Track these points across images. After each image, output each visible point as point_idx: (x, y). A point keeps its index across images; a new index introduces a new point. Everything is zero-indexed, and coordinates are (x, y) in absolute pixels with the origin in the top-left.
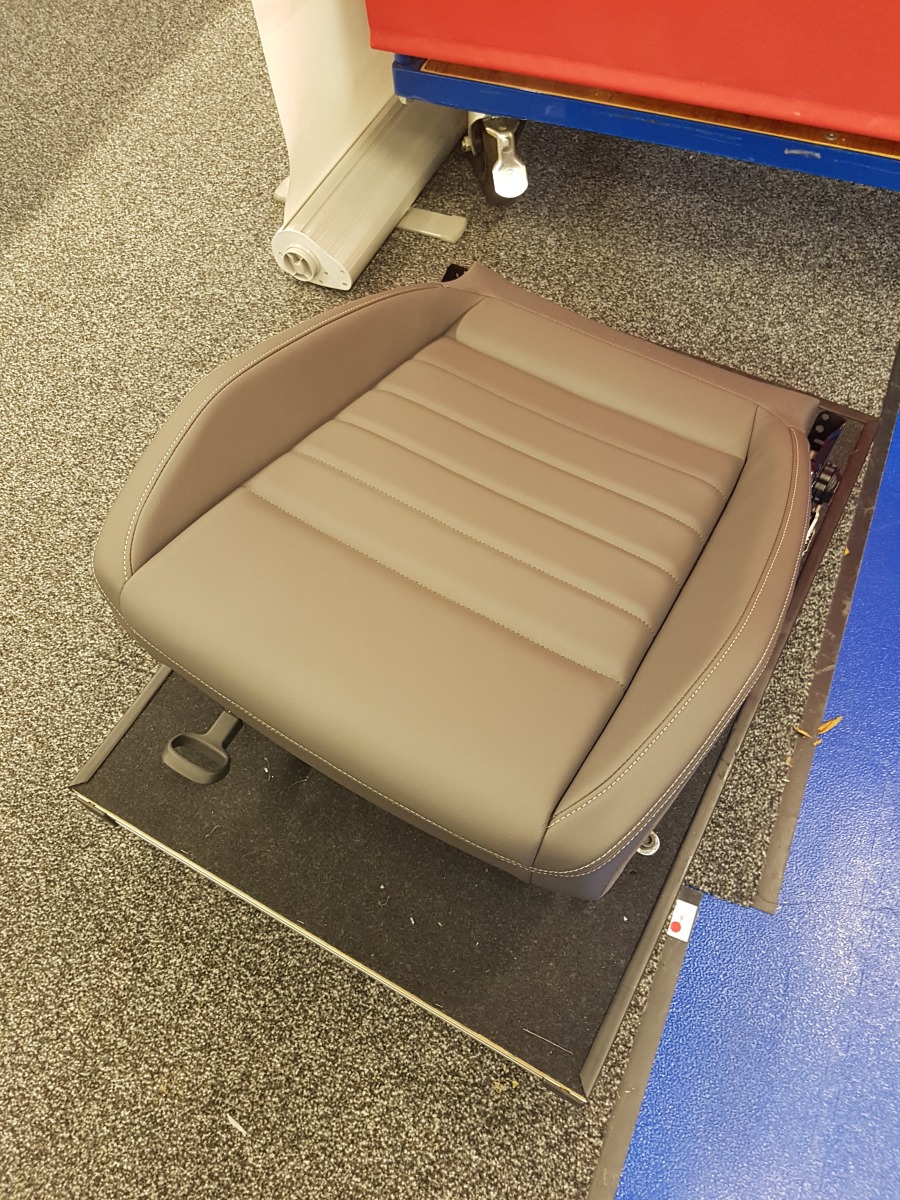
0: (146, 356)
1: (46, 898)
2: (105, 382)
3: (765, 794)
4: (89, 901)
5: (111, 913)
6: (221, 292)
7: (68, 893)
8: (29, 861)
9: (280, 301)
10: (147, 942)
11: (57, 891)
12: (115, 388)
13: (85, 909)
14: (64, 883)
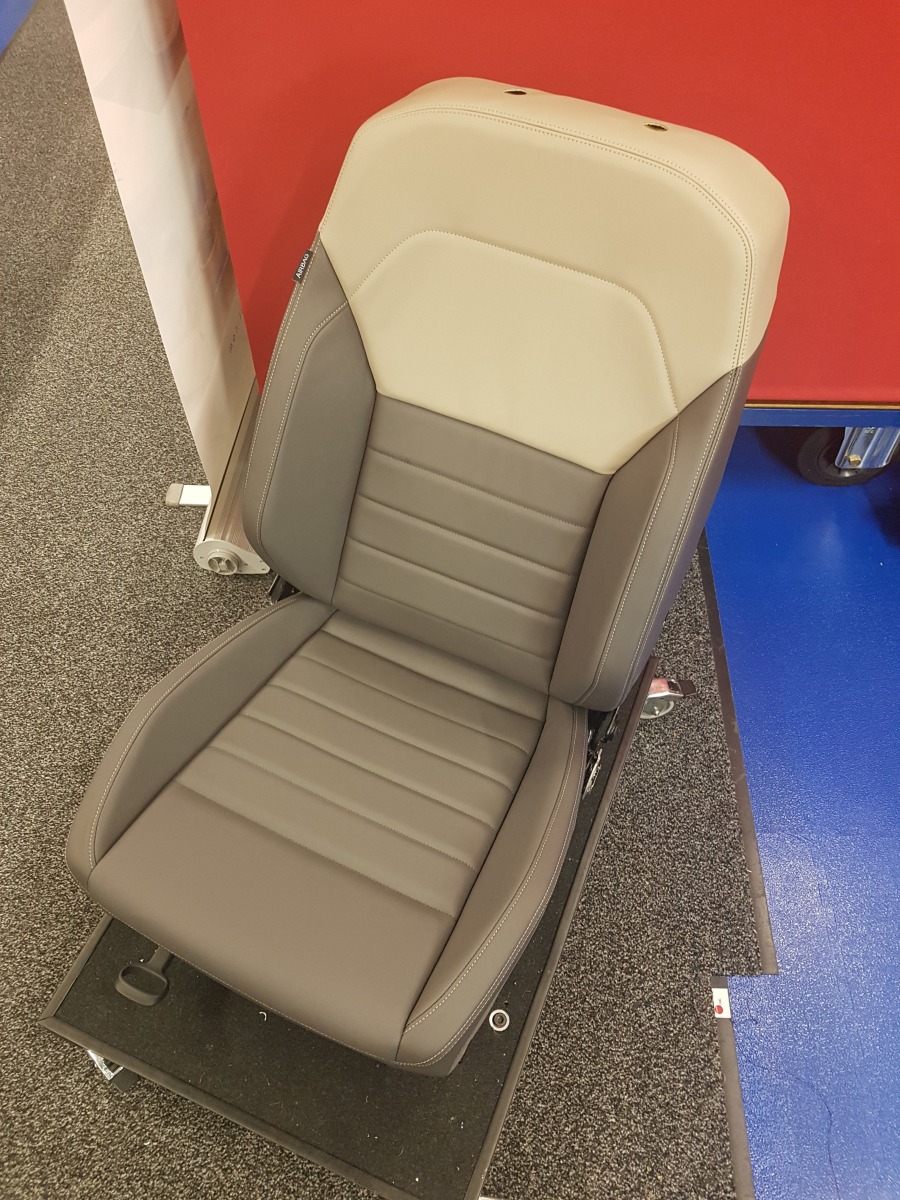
3: (738, 887)
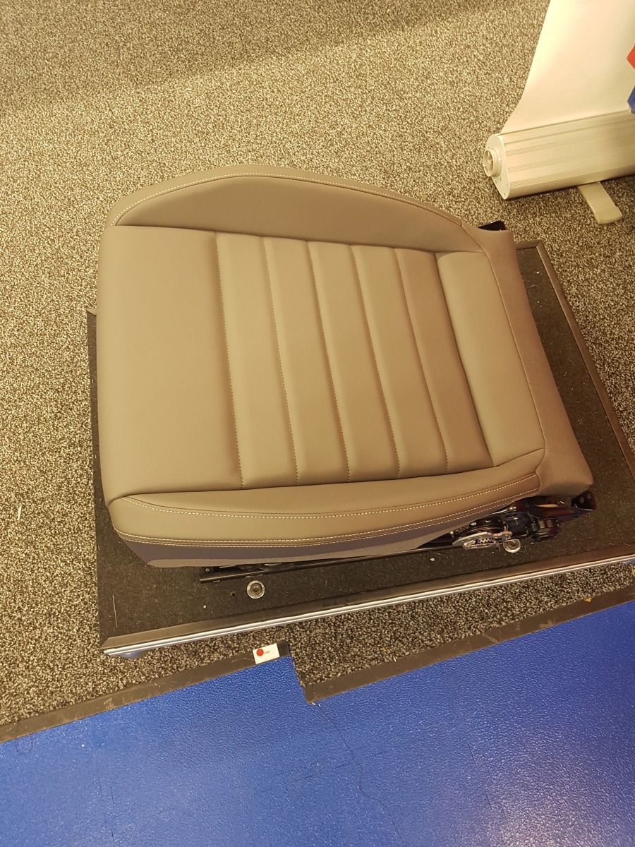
0: (369, 149)
1: (60, 352)
2: (336, 146)
4: (71, 371)
5: (73, 384)
6: (443, 145)
7: (69, 359)
8: (71, 332)
9: (465, 176)
10: (71, 409)
11: (66, 354)
12: (336, 153)
13: (67, 372)
14: (72, 354)
